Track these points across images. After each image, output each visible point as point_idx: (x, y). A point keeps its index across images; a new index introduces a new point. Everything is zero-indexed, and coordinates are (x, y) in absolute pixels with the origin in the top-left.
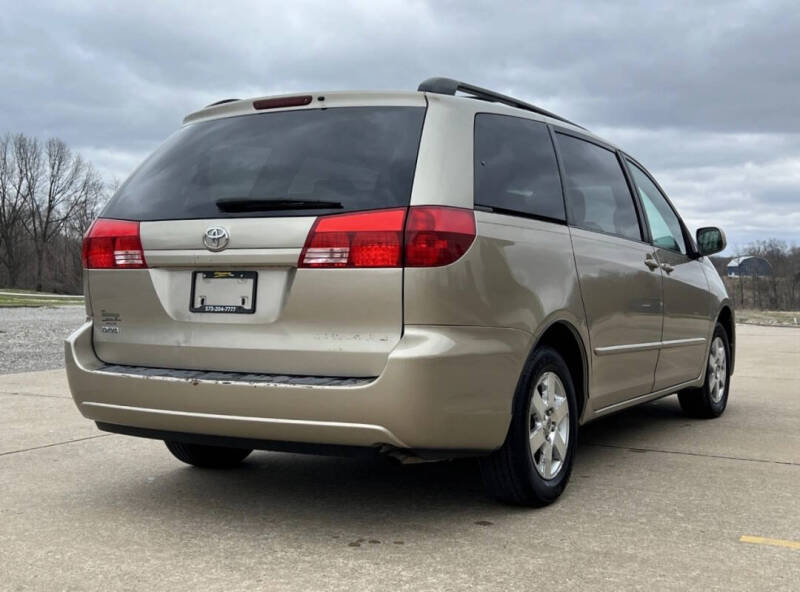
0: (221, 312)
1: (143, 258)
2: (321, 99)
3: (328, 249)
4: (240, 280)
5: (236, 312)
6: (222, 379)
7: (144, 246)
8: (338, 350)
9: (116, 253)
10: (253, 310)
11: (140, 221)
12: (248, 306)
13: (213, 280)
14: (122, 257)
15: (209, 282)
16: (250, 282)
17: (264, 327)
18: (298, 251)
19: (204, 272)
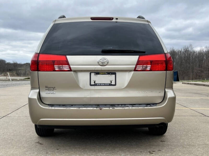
0: (103, 85)
1: (70, 68)
2: (117, 19)
3: (142, 66)
4: (109, 75)
5: (109, 85)
6: (111, 107)
7: (70, 64)
8: (146, 96)
9: (55, 66)
10: (115, 85)
11: (66, 55)
12: (113, 83)
13: (98, 75)
14: (57, 67)
15: (97, 76)
16: (114, 76)
17: (120, 90)
18: (134, 66)
19: (95, 73)
